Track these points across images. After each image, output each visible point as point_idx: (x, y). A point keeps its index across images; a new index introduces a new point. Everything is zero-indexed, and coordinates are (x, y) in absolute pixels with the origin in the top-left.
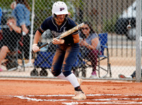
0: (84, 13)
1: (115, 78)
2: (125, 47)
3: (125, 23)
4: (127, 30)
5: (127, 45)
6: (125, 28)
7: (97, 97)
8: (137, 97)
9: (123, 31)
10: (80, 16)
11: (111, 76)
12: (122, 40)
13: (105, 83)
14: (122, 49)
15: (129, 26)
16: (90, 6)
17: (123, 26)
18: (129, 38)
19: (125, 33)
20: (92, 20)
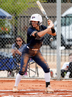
0: (18, 29)
1: (41, 77)
2: (48, 54)
3: (49, 37)
4: (50, 42)
5: (50, 53)
6: (49, 40)
7: (28, 92)
8: (57, 91)
9: (47, 42)
10: (15, 31)
11: (38, 76)
12: (47, 49)
13: (34, 81)
14: (46, 56)
15: (52, 38)
16: (22, 24)
17: (47, 38)
18: (51, 48)
19: (49, 44)
20: (24, 35)
